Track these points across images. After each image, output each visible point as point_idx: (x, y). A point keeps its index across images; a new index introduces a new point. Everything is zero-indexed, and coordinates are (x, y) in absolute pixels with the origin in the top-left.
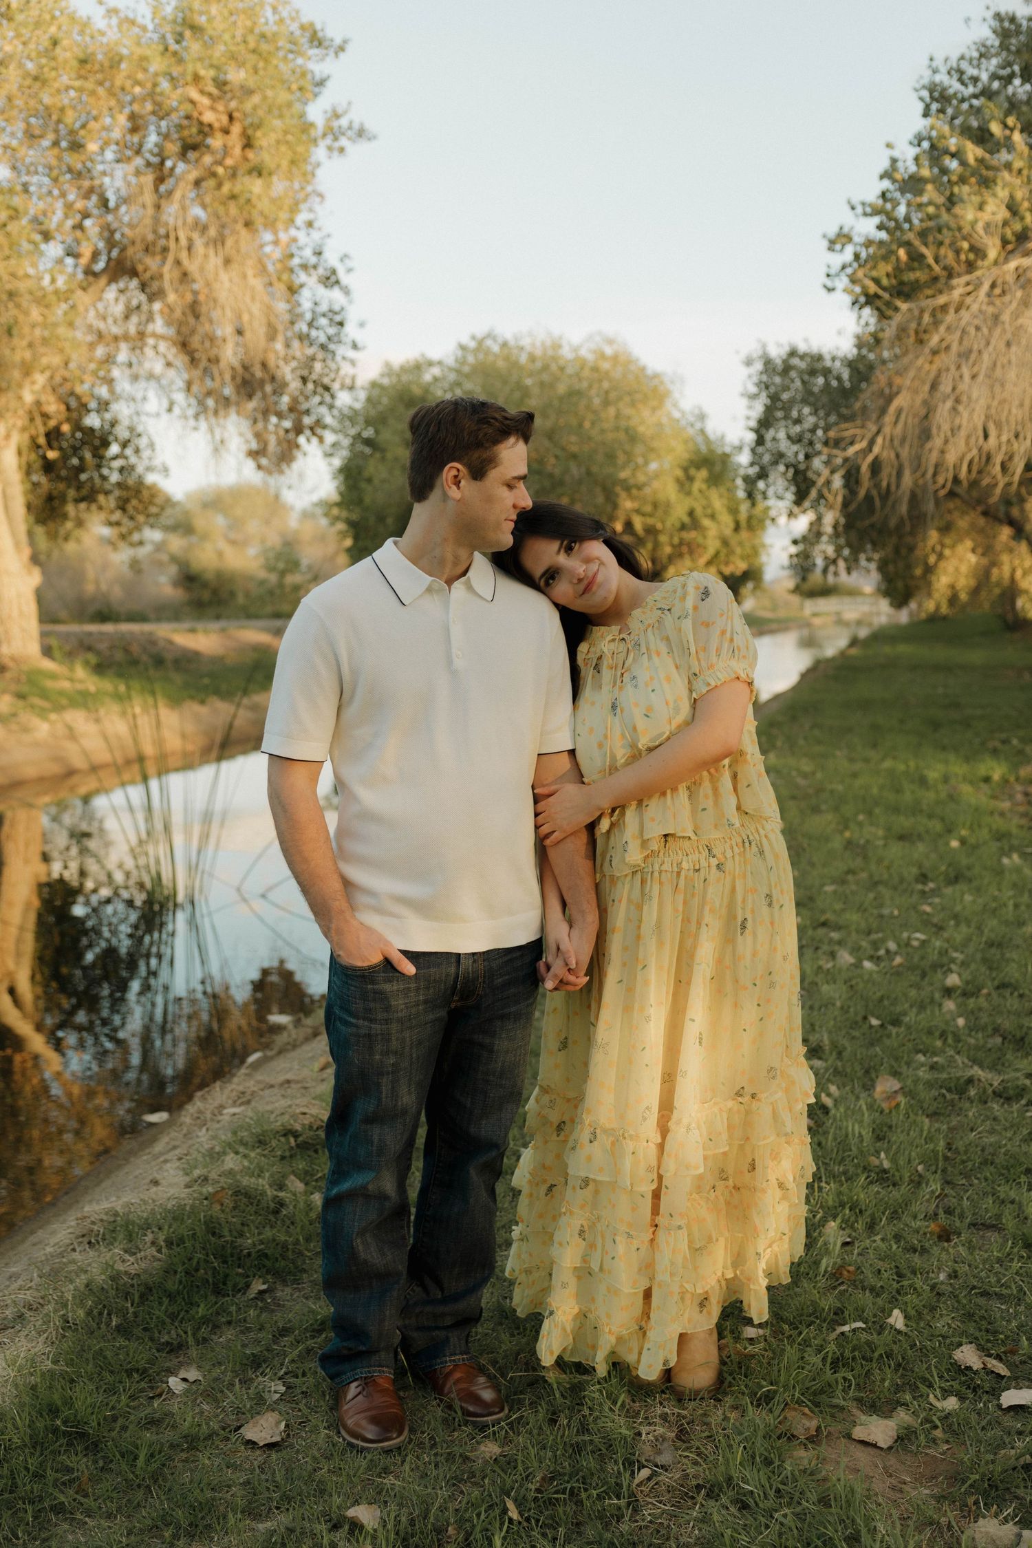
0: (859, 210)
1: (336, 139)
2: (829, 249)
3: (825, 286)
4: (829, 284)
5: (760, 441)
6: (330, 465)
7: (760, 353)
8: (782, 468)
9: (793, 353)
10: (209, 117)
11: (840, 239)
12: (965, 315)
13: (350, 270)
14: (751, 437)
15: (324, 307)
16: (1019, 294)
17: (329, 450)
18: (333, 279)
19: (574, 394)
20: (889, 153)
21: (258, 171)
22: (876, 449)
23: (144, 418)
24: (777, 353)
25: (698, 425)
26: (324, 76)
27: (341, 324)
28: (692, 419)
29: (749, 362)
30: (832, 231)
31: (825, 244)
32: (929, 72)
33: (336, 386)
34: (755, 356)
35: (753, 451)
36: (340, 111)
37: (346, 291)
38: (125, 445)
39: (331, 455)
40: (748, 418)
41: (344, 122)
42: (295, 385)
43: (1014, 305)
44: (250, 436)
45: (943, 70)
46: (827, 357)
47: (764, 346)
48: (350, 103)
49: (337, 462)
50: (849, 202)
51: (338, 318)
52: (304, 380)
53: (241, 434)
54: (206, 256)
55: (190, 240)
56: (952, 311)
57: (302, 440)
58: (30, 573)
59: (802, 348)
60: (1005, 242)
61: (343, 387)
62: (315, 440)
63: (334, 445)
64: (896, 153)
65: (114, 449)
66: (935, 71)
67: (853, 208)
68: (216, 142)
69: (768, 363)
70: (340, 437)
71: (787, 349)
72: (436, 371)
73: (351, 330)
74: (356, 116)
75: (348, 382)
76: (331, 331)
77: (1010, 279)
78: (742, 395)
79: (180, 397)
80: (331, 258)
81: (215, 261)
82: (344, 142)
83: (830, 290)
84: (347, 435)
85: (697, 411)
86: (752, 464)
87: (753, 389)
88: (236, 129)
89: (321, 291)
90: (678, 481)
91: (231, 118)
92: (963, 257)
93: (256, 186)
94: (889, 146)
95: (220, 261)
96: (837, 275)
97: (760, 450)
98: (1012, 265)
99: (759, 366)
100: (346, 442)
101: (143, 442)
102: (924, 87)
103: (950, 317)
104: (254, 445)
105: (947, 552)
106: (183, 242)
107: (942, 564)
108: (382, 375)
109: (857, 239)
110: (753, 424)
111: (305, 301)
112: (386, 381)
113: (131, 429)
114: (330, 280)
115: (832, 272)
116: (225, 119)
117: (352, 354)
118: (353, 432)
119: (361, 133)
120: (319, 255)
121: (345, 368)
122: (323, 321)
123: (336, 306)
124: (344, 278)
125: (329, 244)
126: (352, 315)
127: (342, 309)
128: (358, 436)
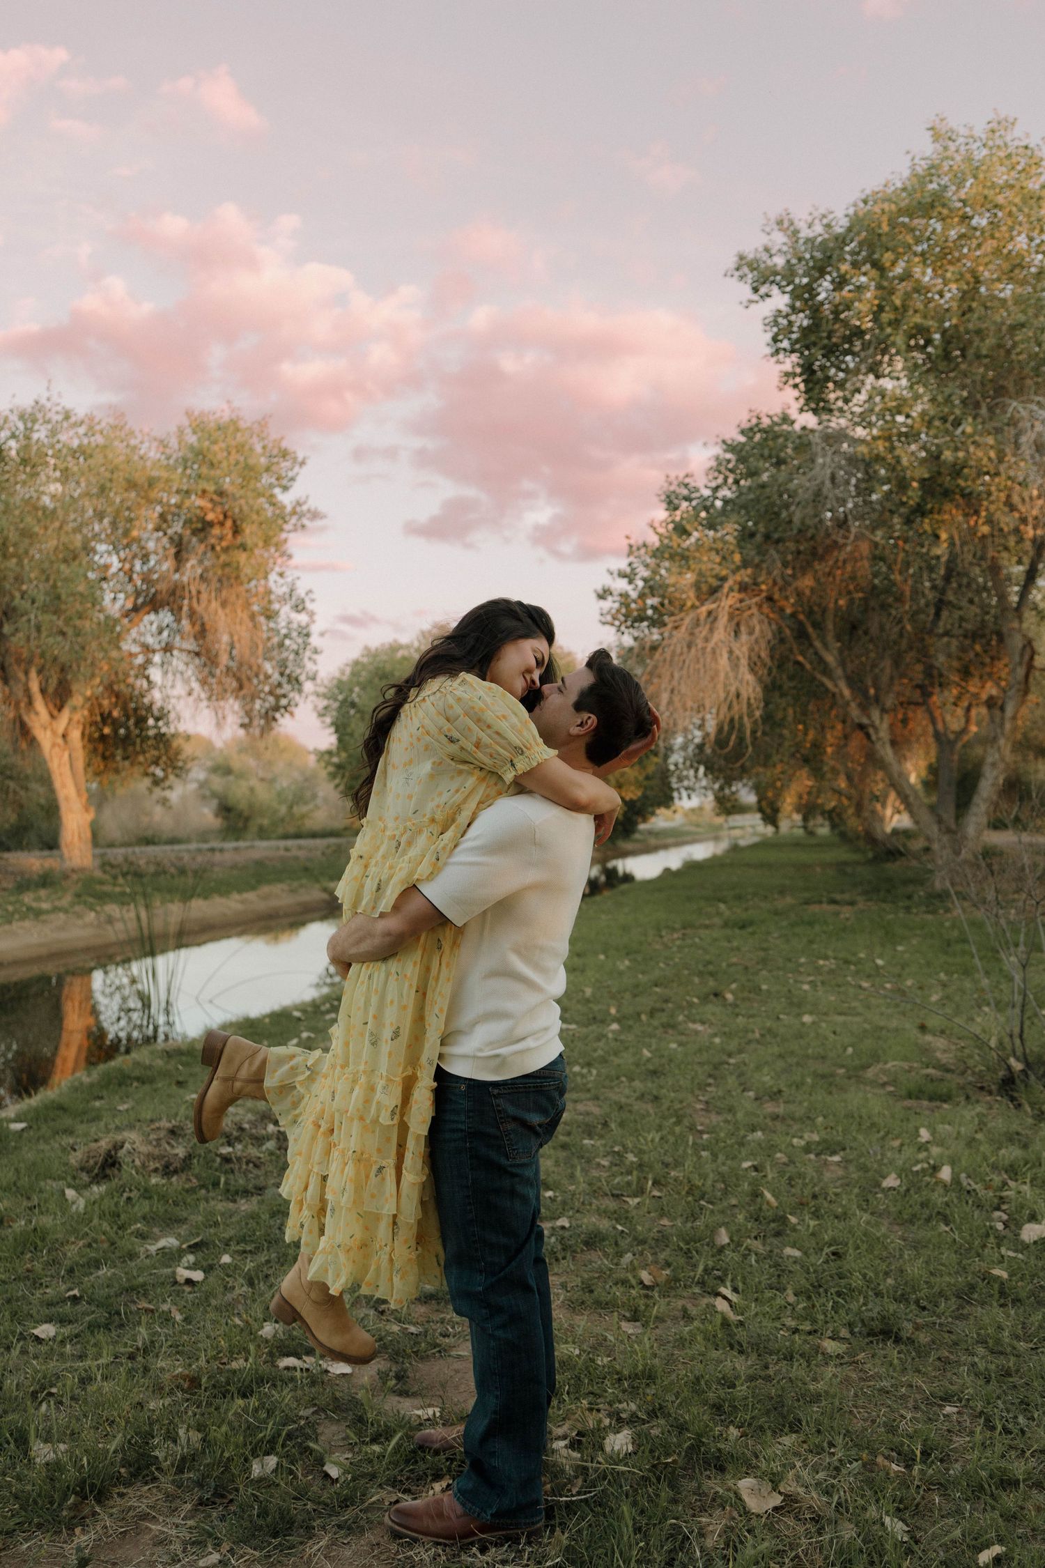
0: (616, 574)
1: (300, 518)
6: (323, 722)
10: (210, 517)
11: (604, 594)
13: (313, 600)
15: (295, 626)
16: (708, 627)
18: (300, 607)
20: (626, 542)
21: (243, 547)
23: (173, 701)
26: (294, 477)
27: (308, 635)
30: (599, 588)
32: (666, 485)
33: (302, 678)
36: (301, 501)
37: (312, 614)
38: (157, 719)
39: (324, 715)
41: (305, 508)
42: (276, 677)
44: (242, 713)
45: (675, 483)
49: (328, 720)
51: (305, 632)
52: (282, 674)
53: (234, 712)
54: (209, 601)
55: (199, 592)
57: (278, 715)
58: (87, 810)
61: (308, 678)
62: (287, 715)
63: (326, 708)
64: (632, 542)
65: (151, 722)
66: (671, 484)
67: (612, 574)
68: (216, 531)
70: (331, 702)
72: (403, 652)
73: (314, 640)
74: (312, 504)
75: (311, 674)
76: (300, 641)
77: (703, 618)
79: (195, 685)
80: (301, 592)
81: (215, 605)
82: (305, 521)
83: (603, 623)
84: (336, 700)
88: (229, 523)
89: (293, 615)
91: (225, 516)
93: (242, 557)
95: (218, 604)
96: (608, 614)
98: (704, 610)
100: (336, 705)
101: (172, 716)
102: (664, 493)
104: (246, 720)
106: (194, 592)
108: (363, 656)
109: (615, 593)
111: (282, 623)
112: (365, 660)
113: (162, 709)
114: (299, 607)
115: (604, 613)
116: (221, 517)
117: (315, 657)
118: (340, 697)
119: (315, 515)
120: (292, 591)
121: (310, 666)
122: (294, 634)
123: (304, 624)
124: (309, 605)
125: (299, 584)
126: (315, 629)
127: (308, 626)
128: (345, 701)
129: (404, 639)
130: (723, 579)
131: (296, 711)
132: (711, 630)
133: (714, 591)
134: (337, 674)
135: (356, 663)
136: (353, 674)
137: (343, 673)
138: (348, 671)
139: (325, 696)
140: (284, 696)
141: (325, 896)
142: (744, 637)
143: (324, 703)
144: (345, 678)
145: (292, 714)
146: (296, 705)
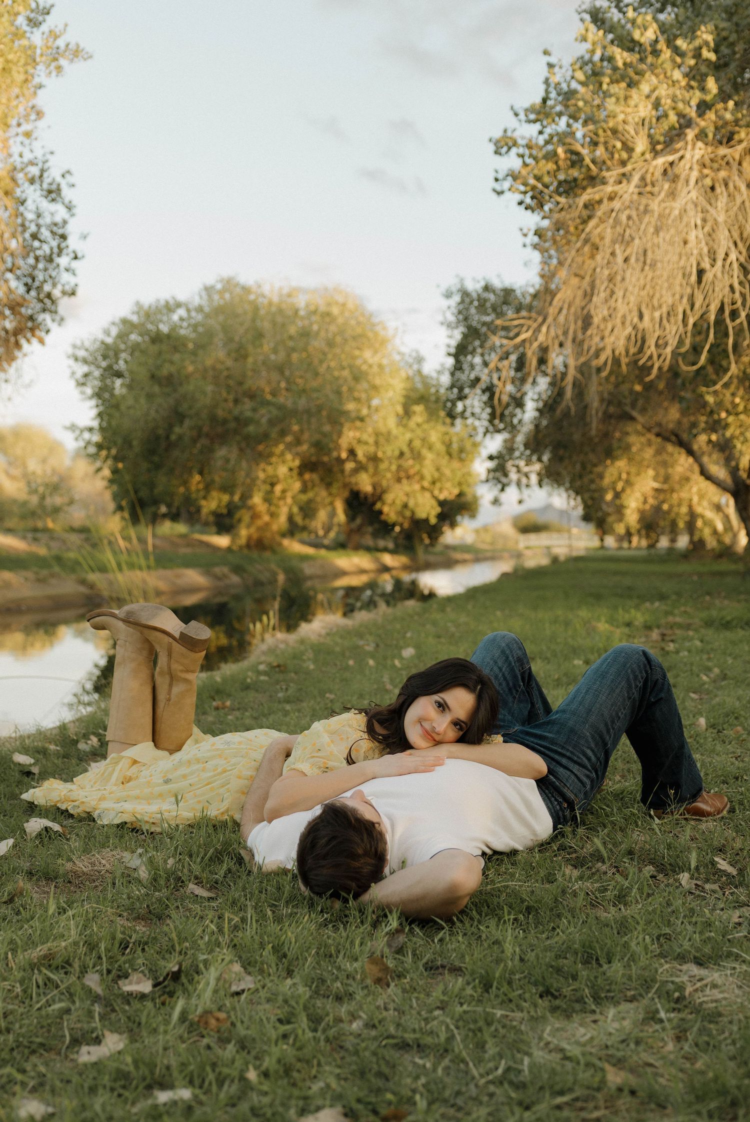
0: (522, 116)
1: (55, 58)
2: (496, 152)
3: (494, 190)
4: (499, 188)
5: (458, 367)
6: (83, 393)
7: (459, 286)
8: (478, 391)
9: (487, 288)
11: (504, 144)
12: (616, 204)
13: (71, 186)
14: (451, 361)
15: (47, 220)
16: (666, 186)
17: (82, 380)
18: (53, 195)
19: (305, 334)
20: (547, 59)
22: (541, 338)
24: (474, 286)
25: (415, 367)
26: (48, 6)
27: (64, 237)
28: (411, 361)
29: (448, 295)
30: (498, 134)
31: (492, 148)
33: (57, 294)
34: (454, 289)
35: (452, 374)
36: (57, 30)
37: (69, 208)
39: (83, 384)
40: (448, 346)
41: (61, 43)
43: (663, 195)
46: (518, 293)
47: (462, 280)
48: (66, 25)
49: (89, 391)
50: (512, 108)
51: (60, 231)
56: (605, 200)
57: (22, 340)
59: (497, 284)
60: (653, 143)
61: (64, 293)
62: (34, 341)
63: (86, 375)
64: (553, 60)
67: (516, 115)
69: (465, 294)
70: (93, 368)
71: (483, 284)
72: (182, 312)
73: (73, 243)
75: (67, 288)
76: (53, 243)
77: (658, 174)
78: (442, 324)
80: (54, 174)
82: (61, 61)
83: (500, 193)
84: (98, 367)
85: (414, 354)
86: (452, 386)
87: (451, 318)
89: (45, 204)
90: (398, 415)
92: (616, 156)
94: (546, 53)
96: (504, 179)
97: (458, 374)
98: (660, 161)
99: (457, 298)
100: (97, 373)
102: (585, 11)
103: (605, 206)
105: (633, 479)
107: (628, 491)
108: (133, 313)
109: (520, 142)
110: (453, 351)
112: (135, 319)
114: (53, 193)
115: (500, 176)
117: (75, 264)
118: (104, 364)
119: (76, 53)
120: (42, 171)
121: (65, 278)
122: (45, 233)
123: (58, 219)
124: (67, 193)
125: (53, 161)
126: (72, 229)
127: (65, 222)
128: (109, 368)
129: (182, 297)
130: (686, 123)
131: (48, 339)
132: (672, 194)
133: (674, 136)
134: (101, 336)
135: (125, 321)
136: (122, 336)
137: (107, 333)
138: (114, 331)
139: (85, 361)
140: (31, 318)
141: (82, 589)
142: (722, 201)
143: (85, 369)
144: (109, 340)
145: (42, 341)
146: (48, 331)
